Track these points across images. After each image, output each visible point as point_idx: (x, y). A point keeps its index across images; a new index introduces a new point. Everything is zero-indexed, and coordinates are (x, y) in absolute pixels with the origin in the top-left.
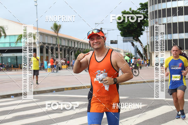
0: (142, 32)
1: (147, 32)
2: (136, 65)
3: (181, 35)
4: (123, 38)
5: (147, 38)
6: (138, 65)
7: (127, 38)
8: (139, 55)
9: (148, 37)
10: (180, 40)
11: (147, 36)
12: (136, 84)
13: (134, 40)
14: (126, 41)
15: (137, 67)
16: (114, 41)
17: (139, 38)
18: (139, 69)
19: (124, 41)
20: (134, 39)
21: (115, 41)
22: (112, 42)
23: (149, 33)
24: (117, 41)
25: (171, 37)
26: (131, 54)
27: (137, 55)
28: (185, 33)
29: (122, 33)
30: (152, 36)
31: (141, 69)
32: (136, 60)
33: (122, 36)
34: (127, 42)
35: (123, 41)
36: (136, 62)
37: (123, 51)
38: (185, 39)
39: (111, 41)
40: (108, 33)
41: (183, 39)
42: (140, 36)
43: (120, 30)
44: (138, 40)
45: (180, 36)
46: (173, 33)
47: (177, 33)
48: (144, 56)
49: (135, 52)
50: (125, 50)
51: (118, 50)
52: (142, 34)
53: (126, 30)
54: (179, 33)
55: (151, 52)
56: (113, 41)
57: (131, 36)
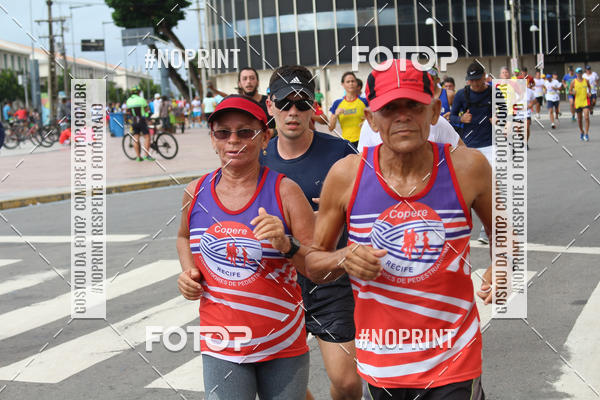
0: (182, 10)
1: (198, 10)
2: (166, 120)
3: (305, 20)
4: (123, 31)
5: (200, 30)
6: (173, 120)
7: (135, 33)
8: (175, 84)
9: (203, 27)
10: (301, 34)
11: (200, 23)
12: (171, 187)
13: (156, 38)
14: (133, 42)
15: (171, 125)
16: (93, 41)
17: (174, 30)
18: (179, 131)
19: (126, 42)
20: (156, 33)
21: (97, 41)
22: (87, 46)
23: (204, 15)
24: (103, 41)
25: (275, 26)
26: (151, 83)
27: (168, 85)
28: (317, 11)
29: (117, 16)
30: (213, 23)
31: (183, 132)
32: (166, 103)
33: (118, 25)
34: (135, 44)
35: (124, 40)
36: (168, 112)
37: (124, 73)
38: (318, 31)
39: (83, 41)
40: (71, 16)
41: (311, 33)
42: (176, 24)
43: (111, 6)
44: (169, 37)
45: (301, 22)
46: (280, 14)
47: (292, 13)
48: (191, 86)
49: (163, 77)
50: (130, 69)
51: (109, 68)
52: (182, 16)
53: (131, 4)
54: (298, 13)
55: (214, 75)
56: (89, 41)
57: (148, 26)
